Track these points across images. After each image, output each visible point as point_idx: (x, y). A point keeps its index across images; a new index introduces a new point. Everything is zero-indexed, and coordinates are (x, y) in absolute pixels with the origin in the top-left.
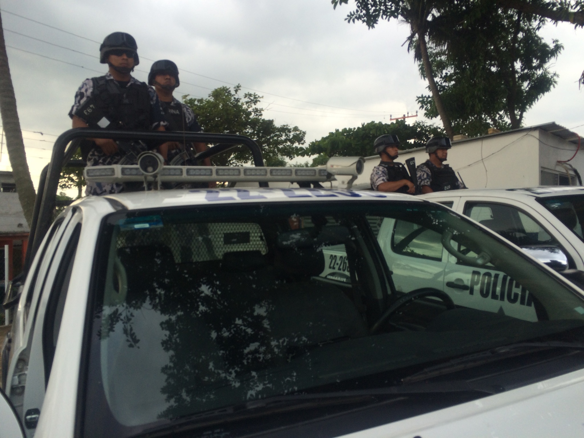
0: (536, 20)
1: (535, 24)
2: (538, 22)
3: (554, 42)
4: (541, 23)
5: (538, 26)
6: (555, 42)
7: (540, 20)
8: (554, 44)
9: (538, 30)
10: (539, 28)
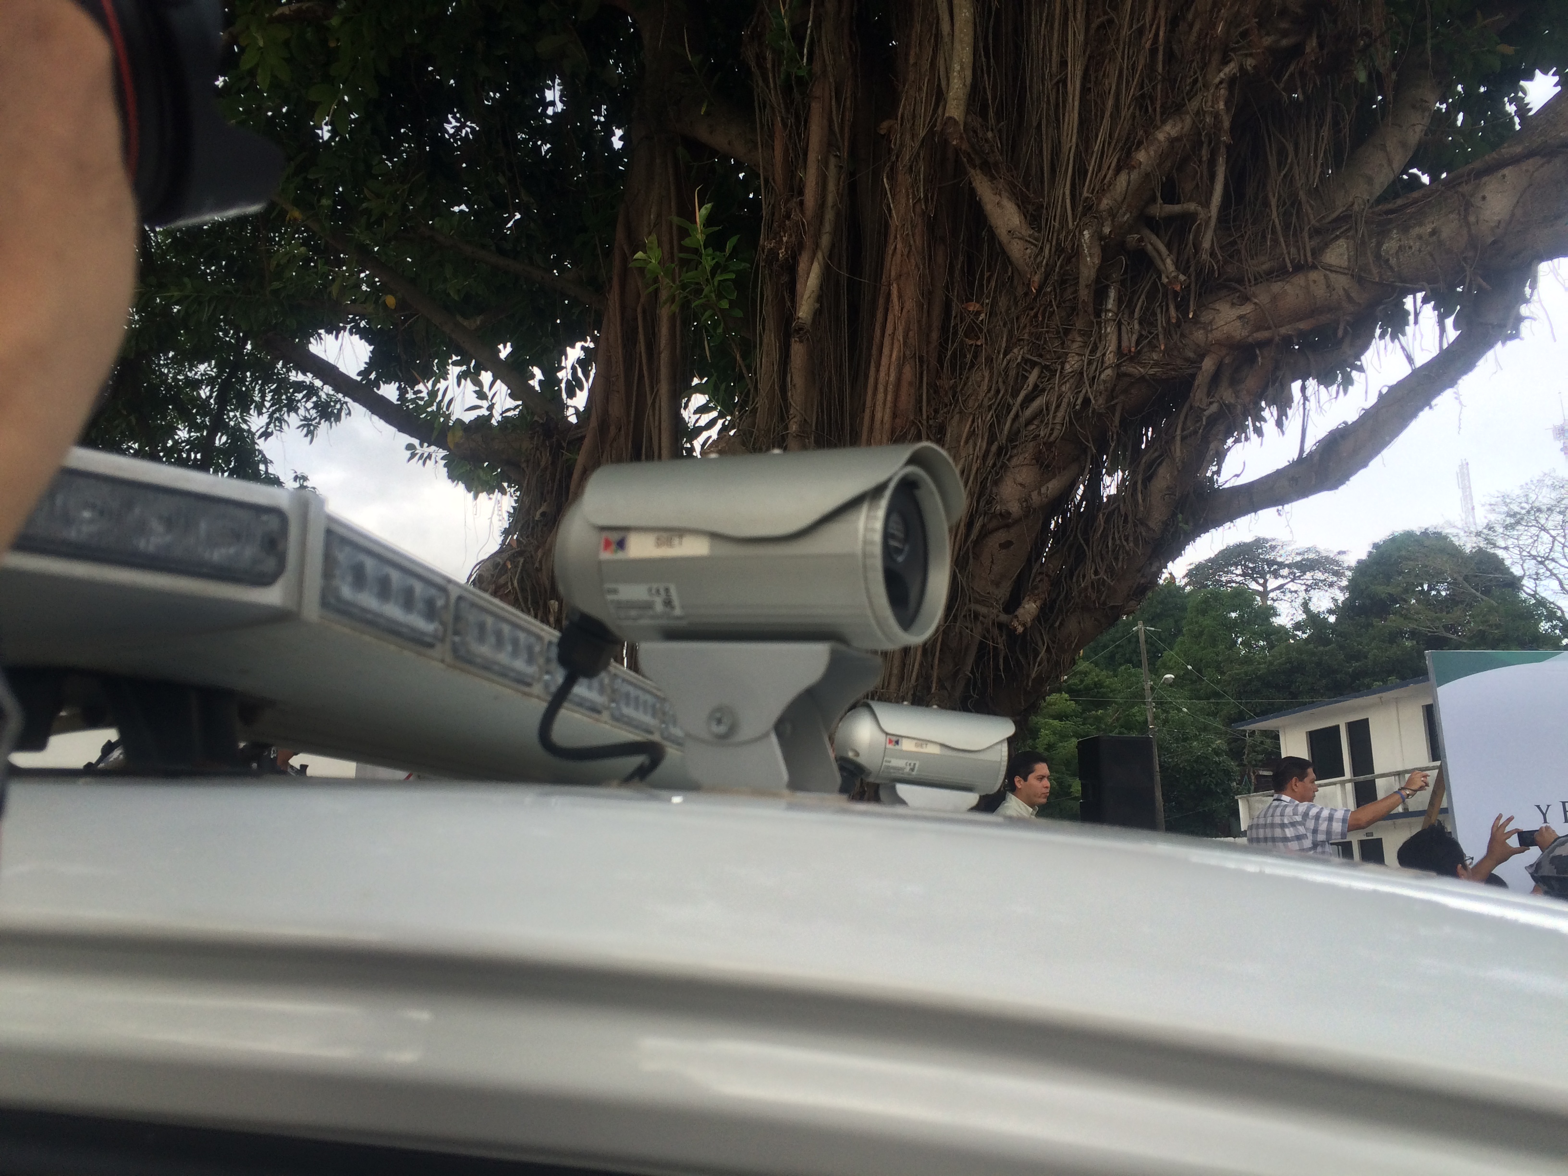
0: (260, 413)
1: (256, 422)
2: (265, 419)
3: (296, 478)
4: (272, 426)
5: (263, 429)
6: (298, 480)
7: (271, 416)
8: (297, 485)
9: (266, 440)
10: (266, 435)
